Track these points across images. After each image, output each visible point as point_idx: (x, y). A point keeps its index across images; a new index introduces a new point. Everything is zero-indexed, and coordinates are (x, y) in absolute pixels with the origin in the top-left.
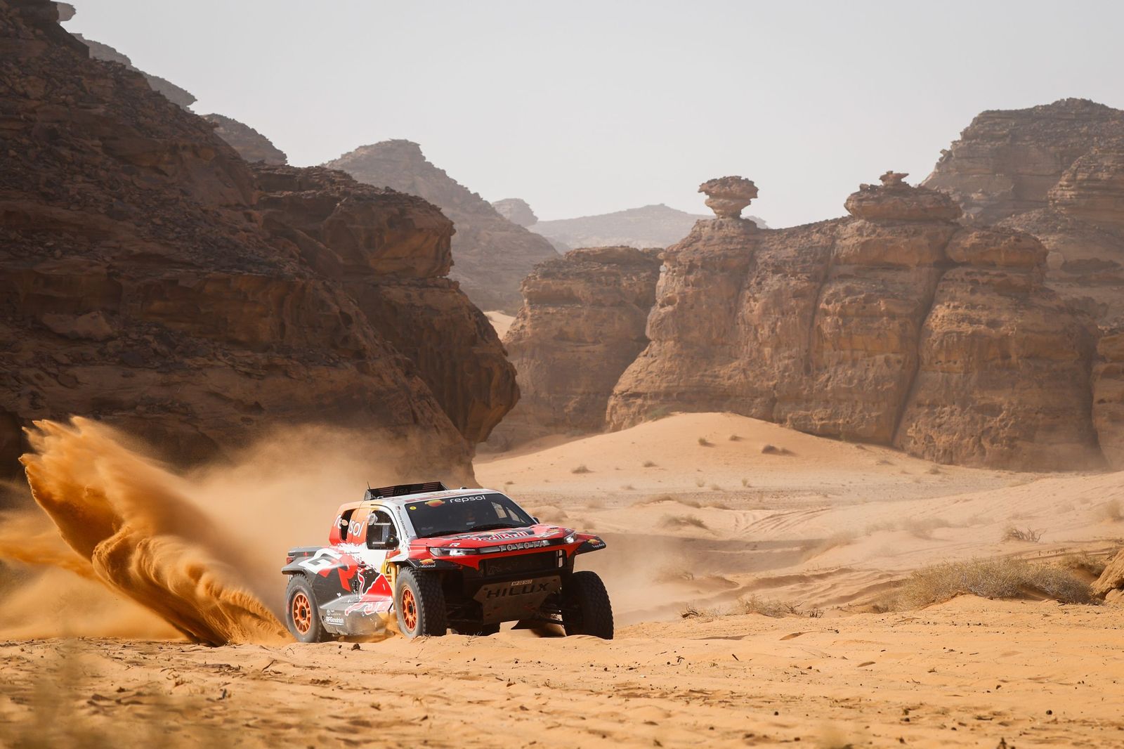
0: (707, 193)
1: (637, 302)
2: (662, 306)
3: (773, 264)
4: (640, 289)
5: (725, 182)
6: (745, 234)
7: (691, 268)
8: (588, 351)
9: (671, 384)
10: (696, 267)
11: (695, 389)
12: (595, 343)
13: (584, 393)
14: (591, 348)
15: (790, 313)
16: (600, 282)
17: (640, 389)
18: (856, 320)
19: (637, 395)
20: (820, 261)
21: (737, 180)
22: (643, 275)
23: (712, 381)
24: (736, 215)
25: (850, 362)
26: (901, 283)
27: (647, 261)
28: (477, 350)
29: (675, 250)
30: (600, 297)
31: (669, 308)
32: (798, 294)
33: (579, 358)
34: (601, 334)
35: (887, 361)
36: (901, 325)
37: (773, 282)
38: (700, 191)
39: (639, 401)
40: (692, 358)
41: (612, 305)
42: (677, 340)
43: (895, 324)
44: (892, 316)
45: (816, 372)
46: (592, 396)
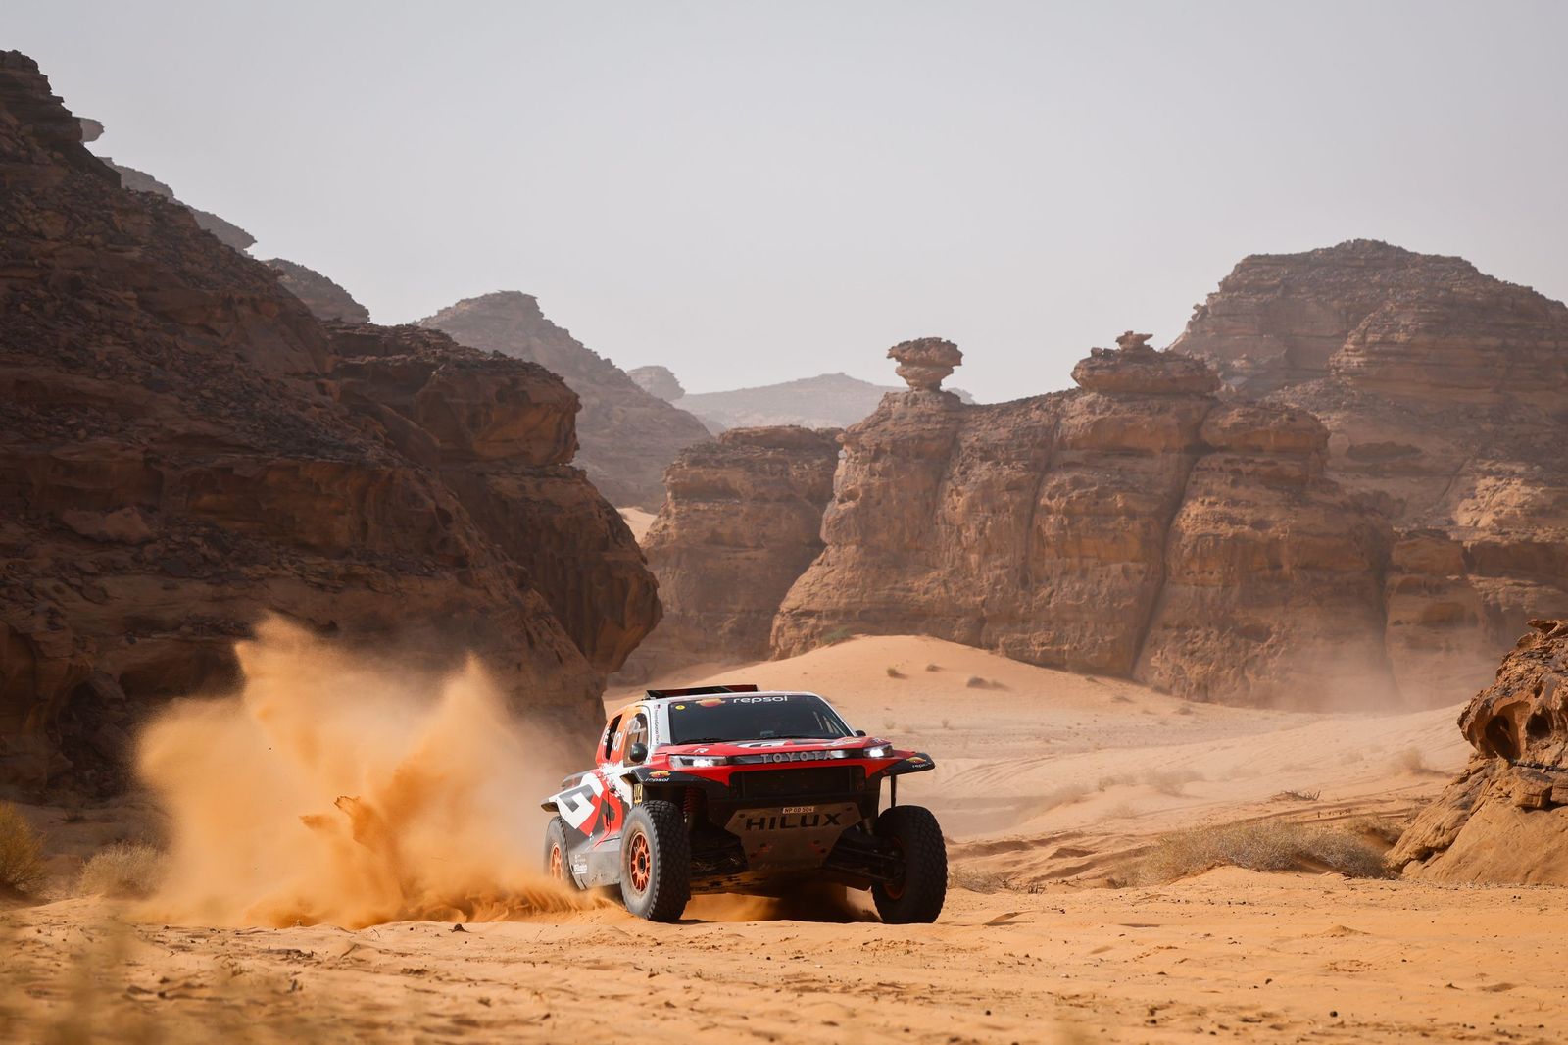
0: (898, 358)
1: (810, 496)
2: (841, 501)
3: (981, 449)
4: (814, 480)
5: (920, 344)
6: (946, 411)
7: (878, 453)
8: (748, 558)
9: (853, 600)
10: (885, 452)
11: (883, 606)
12: (756, 547)
13: (743, 610)
14: (752, 554)
15: (1003, 510)
16: (763, 471)
17: (813, 606)
18: (1086, 519)
19: (809, 613)
20: (1041, 445)
21: (936, 342)
22: (818, 462)
23: (904, 596)
24: (935, 387)
25: (1078, 573)
26: (1143, 473)
27: (824, 445)
28: (608, 557)
29: (857, 430)
30: (763, 490)
31: (850, 504)
32: (1014, 487)
33: (737, 567)
34: (764, 536)
35: (1125, 570)
36: (1143, 526)
37: (982, 471)
38: (889, 357)
39: (812, 621)
40: (880, 567)
41: (778, 500)
42: (861, 544)
43: (1136, 525)
44: (1132, 515)
45: (1035, 585)
46: (753, 615)
